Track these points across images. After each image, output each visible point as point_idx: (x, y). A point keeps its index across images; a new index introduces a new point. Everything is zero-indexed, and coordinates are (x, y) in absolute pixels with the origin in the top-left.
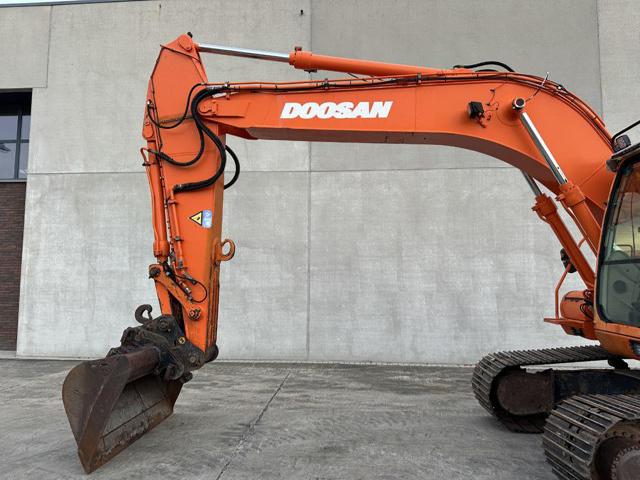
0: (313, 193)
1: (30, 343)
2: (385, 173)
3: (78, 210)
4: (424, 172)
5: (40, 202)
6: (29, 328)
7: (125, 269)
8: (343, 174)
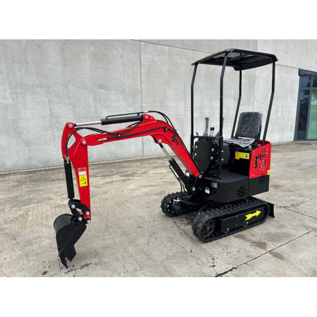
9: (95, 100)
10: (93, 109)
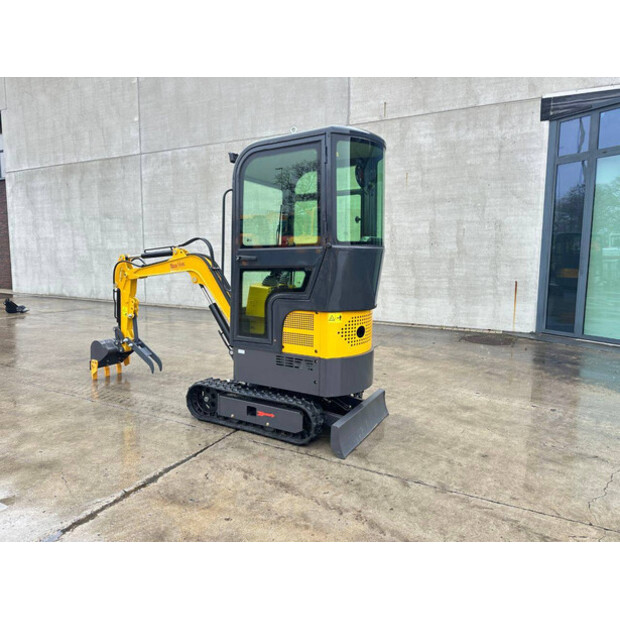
0: (143, 172)
1: (18, 285)
2: (186, 150)
3: (28, 195)
4: (211, 147)
5: (12, 191)
6: (16, 275)
7: (52, 236)
8: (160, 154)
9: (102, 230)
10: (100, 241)
